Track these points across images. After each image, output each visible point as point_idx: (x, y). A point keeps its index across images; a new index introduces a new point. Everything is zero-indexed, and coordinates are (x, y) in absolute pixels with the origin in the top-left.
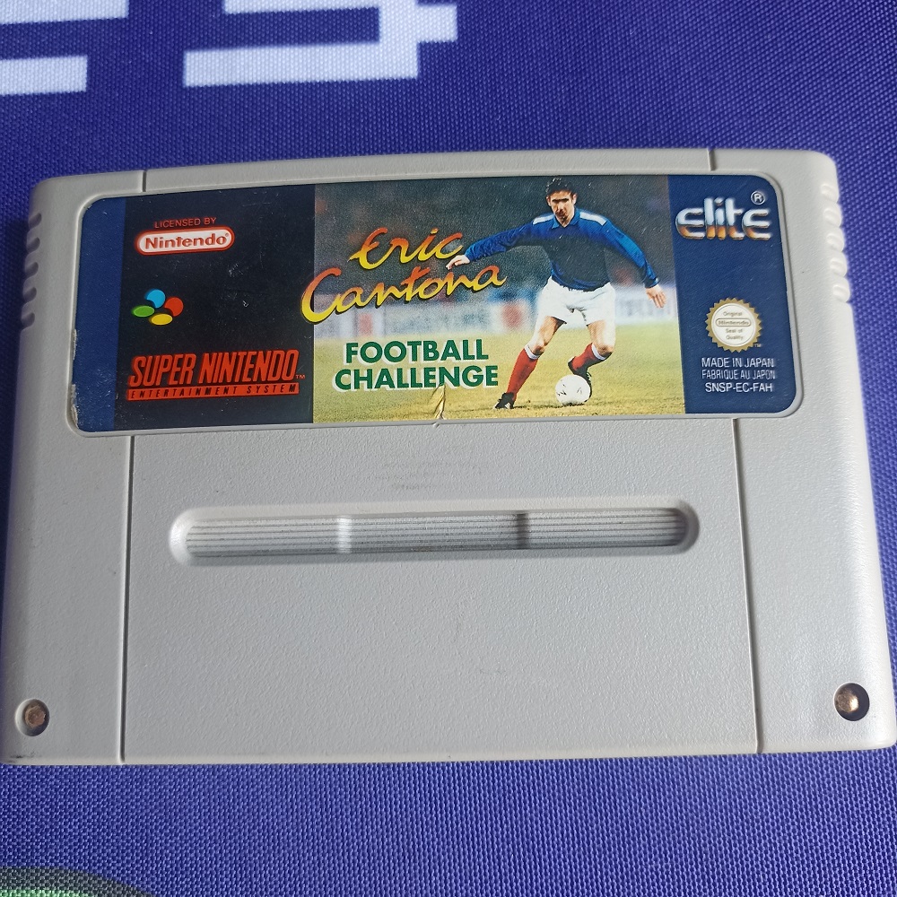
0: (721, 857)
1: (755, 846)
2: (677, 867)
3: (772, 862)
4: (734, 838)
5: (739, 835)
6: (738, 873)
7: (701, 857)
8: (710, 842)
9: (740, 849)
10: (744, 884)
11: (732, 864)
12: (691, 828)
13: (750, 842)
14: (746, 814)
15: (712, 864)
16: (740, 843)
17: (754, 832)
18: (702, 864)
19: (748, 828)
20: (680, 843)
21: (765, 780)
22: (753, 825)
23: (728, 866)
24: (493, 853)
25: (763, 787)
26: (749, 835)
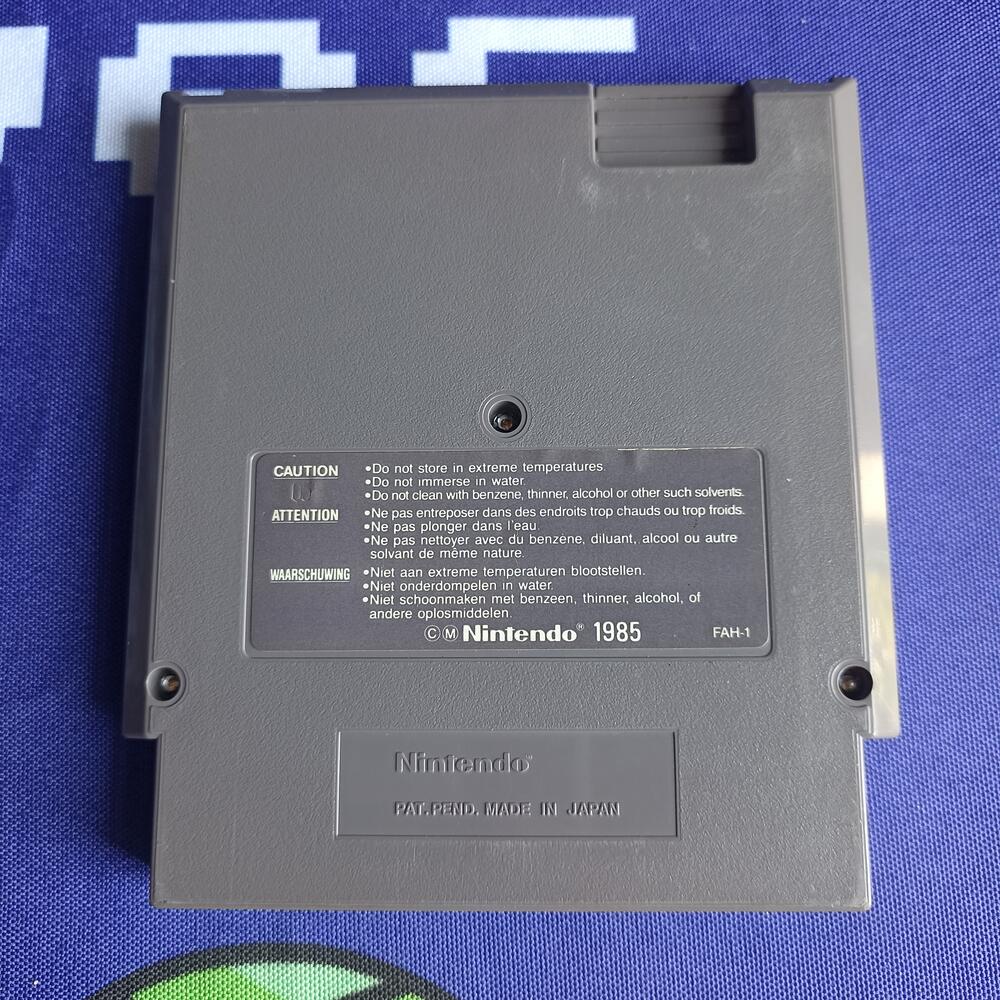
0: (937, 946)
1: (968, 937)
2: (896, 955)
3: (984, 953)
4: (948, 929)
5: (953, 926)
6: (952, 962)
7: (918, 946)
8: (926, 933)
9: (954, 939)
10: (958, 971)
11: (947, 953)
12: (909, 919)
13: (963, 933)
14: (960, 907)
15: (928, 953)
16: (954, 934)
17: (967, 924)
18: (918, 952)
19: (961, 920)
20: (898, 932)
21: (977, 876)
22: (966, 917)
23: (942, 955)
24: (726, 938)
25: (975, 882)
26: (962, 926)
